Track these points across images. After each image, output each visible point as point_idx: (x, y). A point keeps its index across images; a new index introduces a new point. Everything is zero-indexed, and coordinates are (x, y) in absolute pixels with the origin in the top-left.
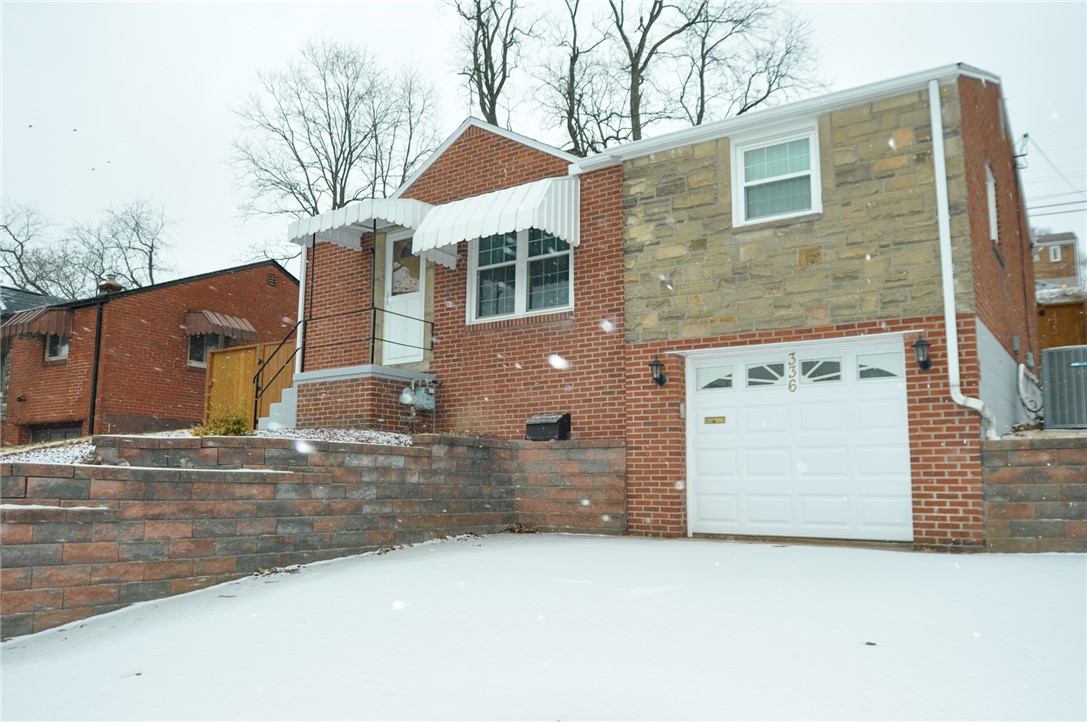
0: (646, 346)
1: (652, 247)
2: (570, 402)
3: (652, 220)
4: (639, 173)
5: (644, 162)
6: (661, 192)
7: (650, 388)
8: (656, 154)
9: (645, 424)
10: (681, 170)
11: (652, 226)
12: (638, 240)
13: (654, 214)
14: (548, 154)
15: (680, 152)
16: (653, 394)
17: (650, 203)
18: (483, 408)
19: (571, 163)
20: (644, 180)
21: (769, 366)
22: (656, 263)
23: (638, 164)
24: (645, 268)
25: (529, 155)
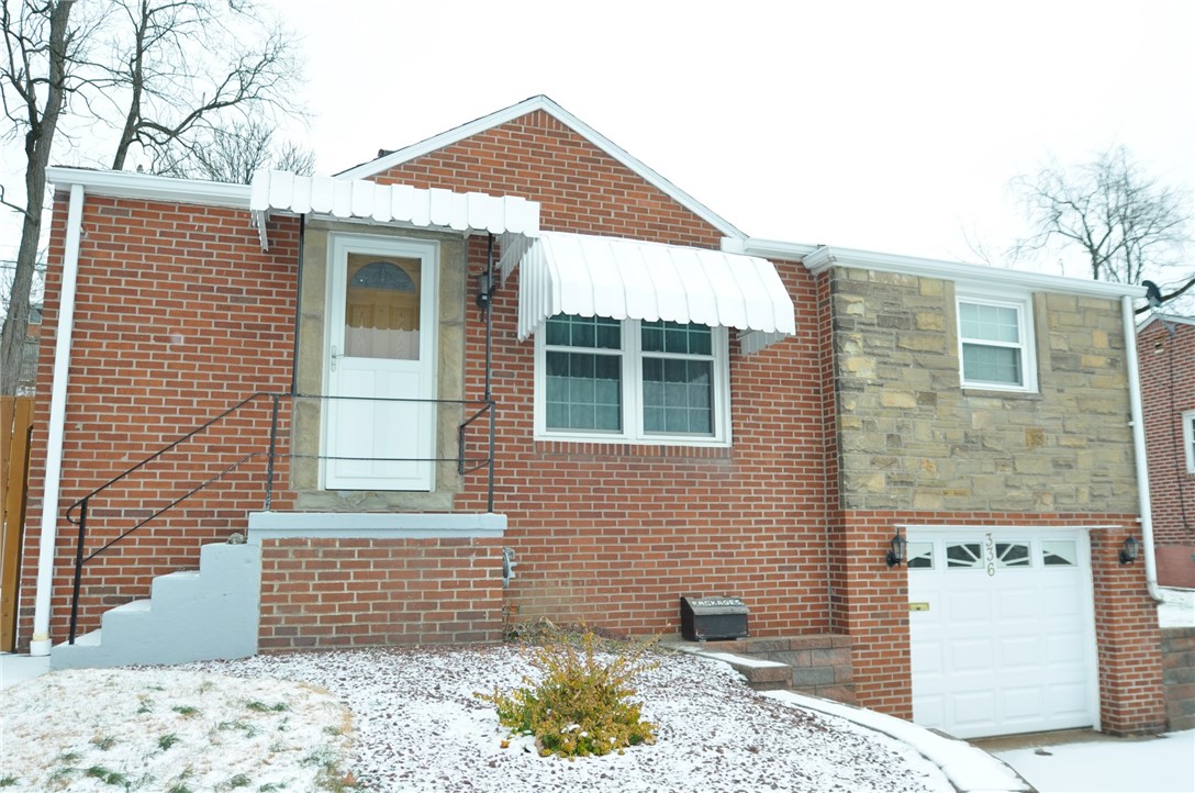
0: (871, 514)
1: (873, 388)
2: (730, 578)
3: (874, 355)
4: (856, 288)
5: (862, 278)
6: (883, 321)
7: (878, 568)
8: (876, 272)
9: (873, 616)
10: (908, 302)
11: (873, 360)
12: (858, 375)
13: (876, 347)
14: (685, 209)
15: (905, 280)
16: (882, 576)
17: (868, 331)
18: (576, 583)
19: (724, 236)
20: (861, 299)
21: (967, 546)
22: (880, 410)
23: (854, 276)
24: (868, 414)
25: (653, 197)
